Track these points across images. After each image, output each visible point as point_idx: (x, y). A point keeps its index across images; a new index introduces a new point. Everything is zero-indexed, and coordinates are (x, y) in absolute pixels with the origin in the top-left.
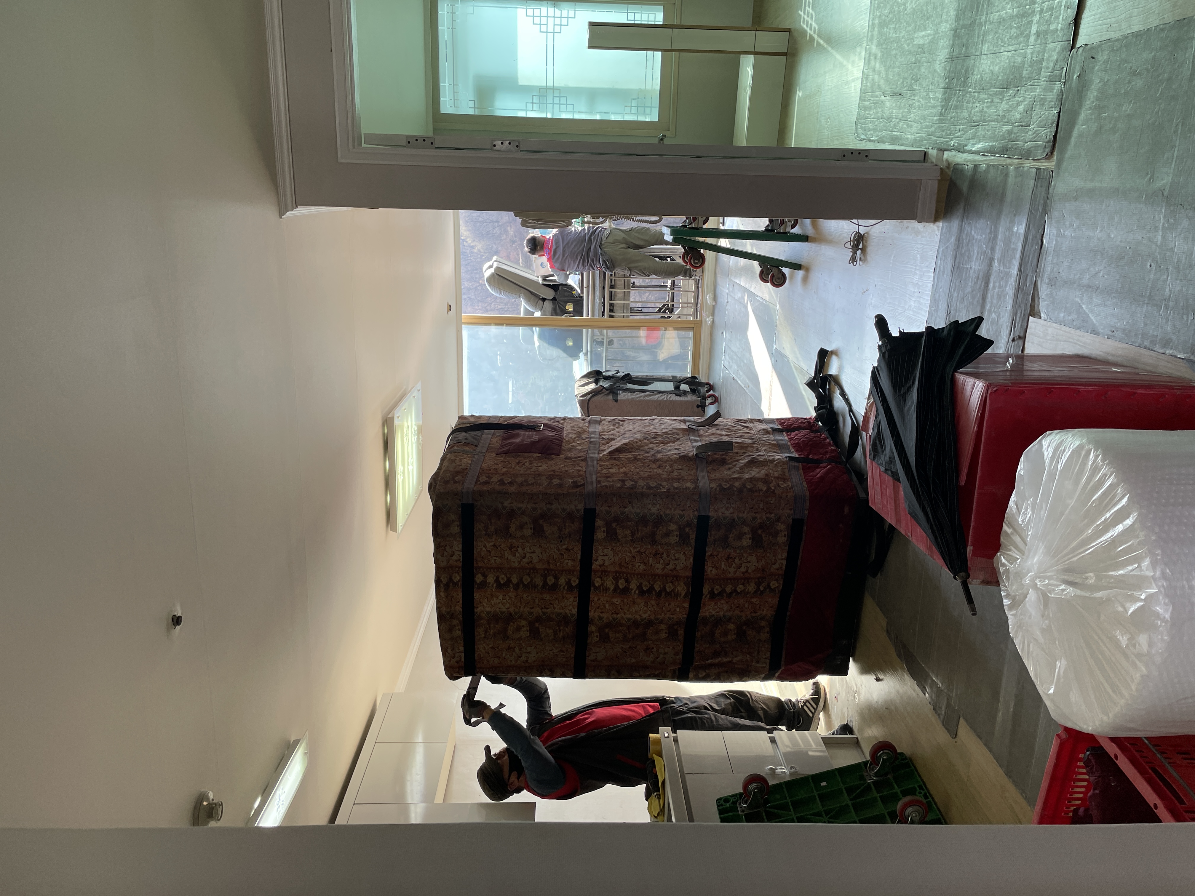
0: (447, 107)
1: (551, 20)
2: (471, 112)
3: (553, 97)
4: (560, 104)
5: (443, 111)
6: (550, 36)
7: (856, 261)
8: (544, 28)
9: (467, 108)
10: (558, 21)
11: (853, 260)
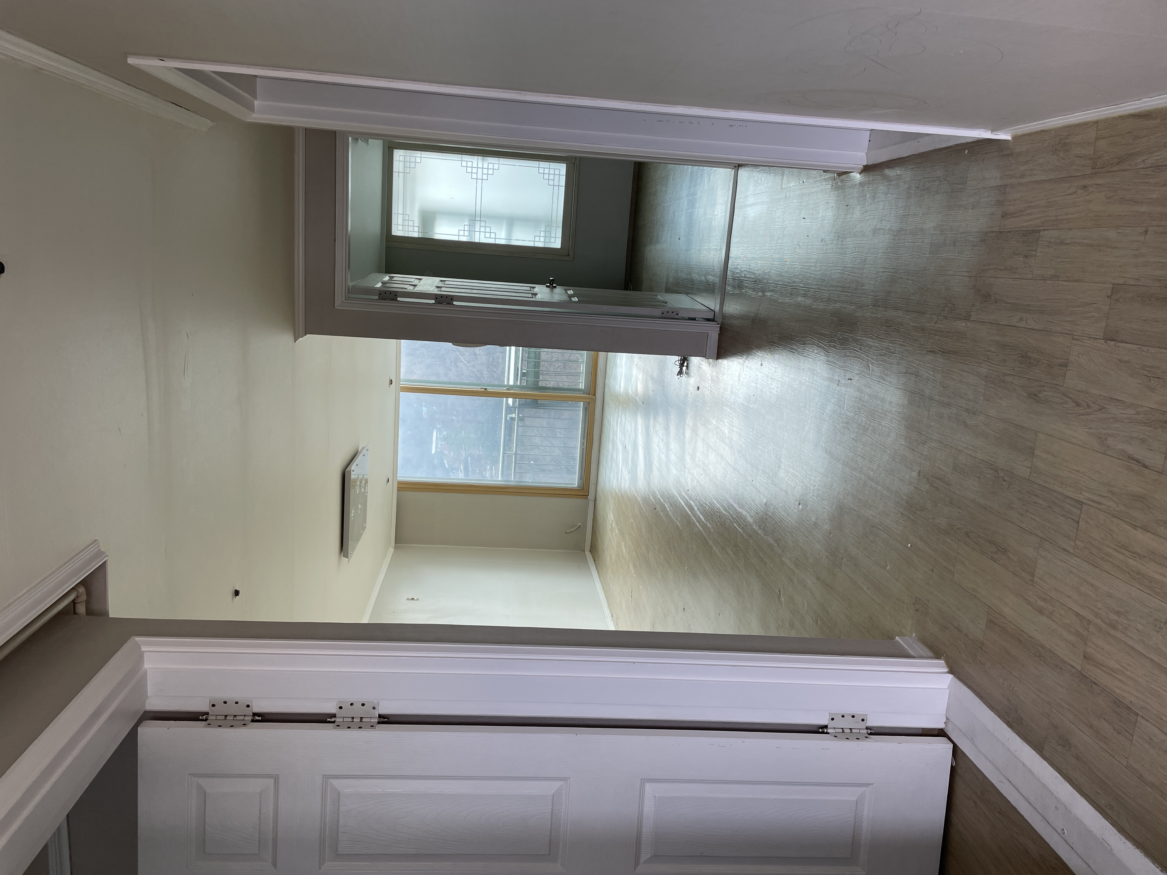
0: (398, 230)
1: (480, 170)
2: (416, 235)
3: (480, 226)
4: (485, 232)
5: (394, 233)
6: (479, 181)
7: (683, 374)
8: (474, 176)
9: (415, 233)
10: (485, 171)
11: (680, 373)
